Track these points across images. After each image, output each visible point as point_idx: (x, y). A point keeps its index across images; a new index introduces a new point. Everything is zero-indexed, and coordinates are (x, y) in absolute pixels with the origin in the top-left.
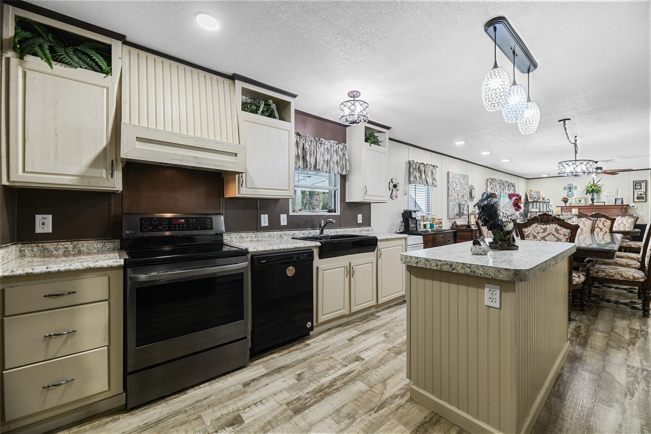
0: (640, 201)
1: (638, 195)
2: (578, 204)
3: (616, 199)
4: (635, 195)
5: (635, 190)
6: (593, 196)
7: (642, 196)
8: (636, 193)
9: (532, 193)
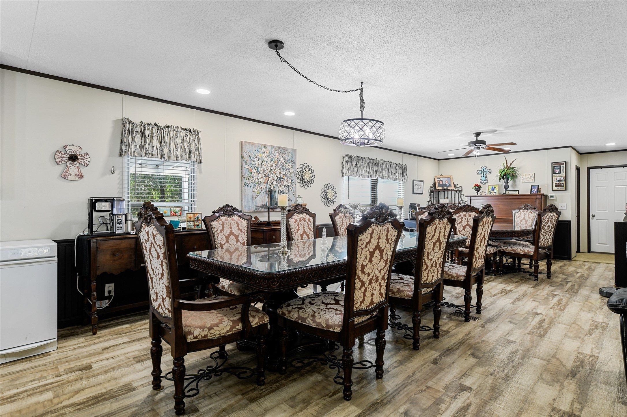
0: (559, 189)
1: (557, 181)
2: (491, 193)
3: (532, 186)
4: (553, 181)
5: (553, 175)
6: (507, 183)
7: (561, 182)
8: (554, 179)
9: (441, 179)
